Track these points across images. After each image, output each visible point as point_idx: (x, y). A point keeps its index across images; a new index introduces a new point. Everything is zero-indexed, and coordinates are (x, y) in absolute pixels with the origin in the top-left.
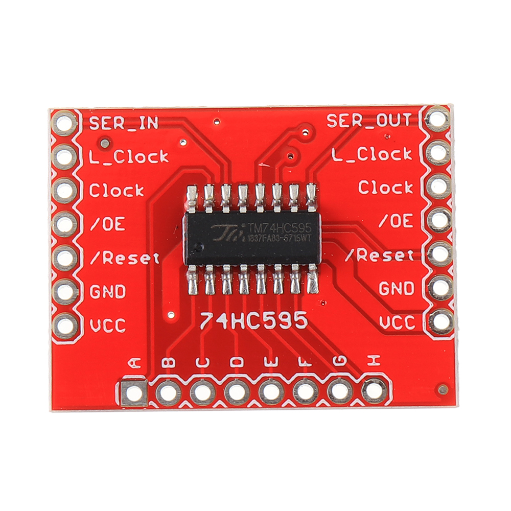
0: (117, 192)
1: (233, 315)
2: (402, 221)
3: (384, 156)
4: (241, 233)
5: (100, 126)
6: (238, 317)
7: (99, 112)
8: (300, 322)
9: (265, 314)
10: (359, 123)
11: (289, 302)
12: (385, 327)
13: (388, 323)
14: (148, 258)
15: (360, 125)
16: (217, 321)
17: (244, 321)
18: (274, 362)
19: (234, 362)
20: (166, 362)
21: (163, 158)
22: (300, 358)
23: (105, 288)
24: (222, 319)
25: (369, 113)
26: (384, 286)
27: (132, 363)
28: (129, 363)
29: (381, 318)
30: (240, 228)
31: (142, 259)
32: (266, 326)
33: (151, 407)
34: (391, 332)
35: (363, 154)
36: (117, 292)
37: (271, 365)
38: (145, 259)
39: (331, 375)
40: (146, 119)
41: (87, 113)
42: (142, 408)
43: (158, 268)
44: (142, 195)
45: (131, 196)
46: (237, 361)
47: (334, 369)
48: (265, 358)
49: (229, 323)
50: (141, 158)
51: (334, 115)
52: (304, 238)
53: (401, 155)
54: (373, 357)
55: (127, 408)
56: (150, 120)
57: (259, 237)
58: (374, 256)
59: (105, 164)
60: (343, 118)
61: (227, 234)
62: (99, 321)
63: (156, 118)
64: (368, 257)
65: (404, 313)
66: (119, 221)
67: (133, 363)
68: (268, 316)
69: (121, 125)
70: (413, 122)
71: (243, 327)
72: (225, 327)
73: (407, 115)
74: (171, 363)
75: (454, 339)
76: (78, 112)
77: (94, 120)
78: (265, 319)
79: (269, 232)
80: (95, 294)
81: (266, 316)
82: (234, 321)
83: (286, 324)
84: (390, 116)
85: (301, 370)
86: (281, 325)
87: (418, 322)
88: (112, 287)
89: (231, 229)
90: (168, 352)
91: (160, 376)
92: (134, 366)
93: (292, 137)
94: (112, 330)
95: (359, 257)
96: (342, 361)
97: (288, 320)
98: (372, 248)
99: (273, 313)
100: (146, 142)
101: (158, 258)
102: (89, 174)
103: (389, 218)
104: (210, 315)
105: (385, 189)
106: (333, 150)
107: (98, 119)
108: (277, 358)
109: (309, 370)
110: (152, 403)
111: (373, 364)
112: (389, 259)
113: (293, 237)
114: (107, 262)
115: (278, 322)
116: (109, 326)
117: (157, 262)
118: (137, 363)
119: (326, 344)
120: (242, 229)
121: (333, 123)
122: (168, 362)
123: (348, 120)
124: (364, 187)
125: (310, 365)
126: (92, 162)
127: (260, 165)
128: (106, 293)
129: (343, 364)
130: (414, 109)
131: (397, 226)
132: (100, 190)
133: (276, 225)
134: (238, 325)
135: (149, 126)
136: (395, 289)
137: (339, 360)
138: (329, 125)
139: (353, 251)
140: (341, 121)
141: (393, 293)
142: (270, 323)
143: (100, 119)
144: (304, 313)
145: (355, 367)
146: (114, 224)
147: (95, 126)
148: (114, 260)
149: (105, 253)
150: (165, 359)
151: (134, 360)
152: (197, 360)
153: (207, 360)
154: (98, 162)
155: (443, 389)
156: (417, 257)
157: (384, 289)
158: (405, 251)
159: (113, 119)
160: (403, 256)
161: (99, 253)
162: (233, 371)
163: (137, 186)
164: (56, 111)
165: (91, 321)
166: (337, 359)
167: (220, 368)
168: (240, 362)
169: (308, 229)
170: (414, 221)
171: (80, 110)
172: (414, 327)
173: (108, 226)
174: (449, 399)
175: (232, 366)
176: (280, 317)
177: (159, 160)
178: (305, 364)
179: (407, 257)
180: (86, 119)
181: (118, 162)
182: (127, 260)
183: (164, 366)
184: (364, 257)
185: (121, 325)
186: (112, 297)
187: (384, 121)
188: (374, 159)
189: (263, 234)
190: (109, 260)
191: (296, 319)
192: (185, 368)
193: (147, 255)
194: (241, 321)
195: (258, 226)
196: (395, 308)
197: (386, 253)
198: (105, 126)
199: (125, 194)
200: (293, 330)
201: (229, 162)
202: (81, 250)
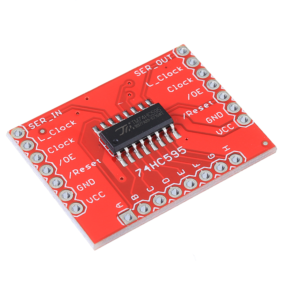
0: (61, 146)
1: (150, 164)
2: (197, 93)
3: (170, 74)
5: (36, 126)
6: (153, 164)
7: (32, 121)
8: (183, 151)
9: (164, 156)
11: (171, 147)
12: (221, 134)
13: (221, 131)
14: (95, 163)
15: (151, 69)
16: (145, 170)
17: (157, 164)
18: (183, 172)
20: (134, 198)
21: (73, 123)
22: (193, 164)
23: (83, 184)
24: (146, 168)
25: (152, 63)
27: (118, 206)
28: (117, 207)
29: (216, 131)
30: (128, 125)
32: (168, 161)
33: (141, 218)
34: (225, 135)
35: (160, 78)
36: (90, 182)
37: (182, 174)
38: (93, 164)
39: (212, 164)
41: (26, 125)
42: (137, 221)
43: (102, 165)
44: (74, 141)
45: (69, 144)
46: (165, 181)
47: (211, 161)
48: (178, 173)
49: (151, 168)
50: (63, 128)
51: (137, 71)
52: (160, 114)
53: (177, 70)
54: (225, 147)
55: (129, 224)
57: (140, 124)
58: (195, 111)
59: (48, 139)
61: (125, 130)
62: (91, 198)
63: (59, 111)
64: (193, 113)
65: (225, 125)
66: (71, 156)
67: (118, 205)
68: (166, 156)
69: (45, 121)
70: (173, 57)
71: (158, 166)
72: (150, 170)
73: (169, 56)
74: (136, 197)
75: (254, 123)
76: (22, 126)
78: (166, 158)
79: (142, 120)
80: (81, 189)
81: (165, 157)
82: (152, 166)
83: (177, 155)
84: (161, 59)
85: (197, 168)
86: (174, 157)
87: (234, 125)
88: (86, 182)
89: (125, 128)
90: (131, 193)
91: (135, 205)
92: (120, 207)
93: (125, 88)
94: (99, 198)
95: (189, 115)
96: (213, 156)
97: (176, 153)
98: (192, 110)
99: (167, 154)
100: (60, 121)
103: (190, 95)
104: (140, 170)
105: (180, 86)
106: (146, 83)
107: (32, 124)
108: (183, 170)
109: (200, 167)
110: (139, 217)
111: (227, 150)
112: (203, 109)
113: (155, 116)
114: (77, 174)
115: (172, 156)
117: (100, 162)
118: (120, 205)
119: (200, 153)
120: (130, 125)
121: (139, 74)
123: (144, 70)
124: (171, 89)
125: (200, 165)
126: (41, 141)
127: (119, 104)
128: (86, 186)
130: (170, 52)
131: (196, 96)
132: (53, 149)
133: (144, 116)
134: (155, 167)
135: (58, 115)
136: (214, 118)
138: (137, 76)
139: (184, 114)
140: (142, 71)
141: (214, 120)
142: (169, 159)
143: (34, 123)
144: (182, 147)
145: (220, 155)
146: (70, 158)
147: (33, 127)
148: (79, 172)
149: (73, 171)
150: (132, 197)
151: (118, 204)
152: (147, 189)
153: (152, 187)
154: (44, 140)
155: (265, 143)
156: (214, 102)
157: (209, 120)
158: (208, 103)
159: (39, 120)
160: (207, 105)
161: (70, 173)
162: (167, 185)
163: (69, 139)
164: (10, 131)
165: (87, 200)
166: (210, 156)
167: (160, 187)
168: (167, 180)
169: (159, 110)
170: (202, 90)
172: (233, 127)
173: (67, 160)
174: (271, 145)
175: (165, 183)
176: (172, 154)
177: (72, 125)
178: (197, 166)
179: (210, 105)
180: (27, 127)
181: (54, 135)
182: (86, 169)
183: (134, 200)
184: (191, 114)
185: (102, 194)
186: (89, 186)
187: (160, 63)
188: (166, 77)
189: (141, 122)
191: (180, 151)
192: (144, 195)
193: (93, 162)
194: (156, 164)
195: (136, 120)
196: (220, 125)
197: (199, 107)
198: (38, 125)
199: (66, 145)
200: (181, 156)
201: (104, 110)
202: (62, 176)
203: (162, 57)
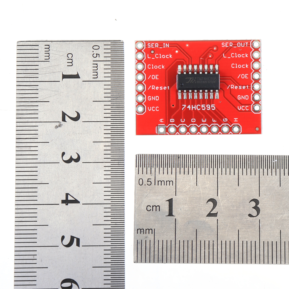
0: (156, 67)
1: (192, 106)
2: (245, 76)
3: (239, 56)
4: (195, 80)
5: (151, 46)
6: (194, 106)
7: (151, 42)
8: (213, 108)
9: (202, 105)
10: (232, 45)
11: (209, 102)
12: (239, 110)
13: (240, 108)
14: (166, 88)
16: (187, 107)
17: (196, 107)
18: (205, 120)
19: (192, 120)
20: (171, 120)
21: (170, 56)
22: (213, 119)
23: (152, 97)
24: (189, 107)
25: (235, 42)
26: (239, 97)
27: (161, 121)
28: (160, 120)
29: (238, 107)
30: (194, 79)
31: (164, 88)
32: (202, 109)
33: (167, 134)
34: (241, 111)
35: (233, 55)
36: (156, 98)
37: (204, 121)
38: (165, 88)
39: (223, 124)
40: (165, 44)
41: (147, 42)
42: (164, 134)
43: (169, 91)
44: (164, 68)
45: (161, 68)
46: (193, 120)
47: (223, 122)
48: (202, 119)
49: (191, 108)
50: (164, 57)
51: (224, 43)
52: (214, 82)
53: (245, 56)
54: (236, 119)
55: (159, 134)
56: (166, 44)
57: (200, 82)
58: (236, 87)
59: (152, 58)
60: (227, 44)
61: (191, 81)
62: (151, 108)
63: (168, 44)
65: (245, 105)
67: (161, 120)
69: (157, 46)
70: (249, 45)
71: (195, 109)
72: (190, 109)
73: (247, 43)
74: (173, 120)
75: (261, 113)
76: (144, 42)
77: (149, 45)
78: (202, 107)
80: (149, 99)
81: (203, 106)
82: (193, 107)
83: (208, 108)
84: (242, 43)
85: (213, 123)
86: (207, 109)
87: (249, 108)
88: (155, 97)
89: (192, 79)
90: (172, 117)
91: (170, 125)
92: (162, 121)
93: (211, 50)
94: (155, 110)
95: (231, 88)
96: (226, 120)
97: (209, 107)
98: (235, 85)
99: (205, 105)
100: (165, 51)
101: (169, 88)
102: (147, 61)
103: (241, 76)
104: (185, 106)
105: (240, 66)
106: (224, 54)
108: (206, 119)
109: (216, 123)
110: (167, 133)
111: (236, 121)
112: (241, 88)
113: (211, 82)
115: (206, 108)
116: (154, 109)
117: (169, 89)
118: (162, 120)
119: (221, 115)
121: (223, 46)
122: (172, 120)
123: (228, 45)
124: (233, 66)
125: (216, 121)
126: (148, 58)
127: (201, 59)
128: (153, 99)
129: (226, 121)
130: (249, 41)
131: (243, 78)
132: (151, 67)
133: (206, 78)
134: (194, 109)
135: (166, 47)
138: (222, 46)
139: (229, 86)
140: (226, 45)
141: (242, 99)
142: (204, 108)
143: (151, 44)
144: (214, 105)
145: (230, 122)
146: (156, 77)
147: (149, 46)
148: (155, 88)
149: (153, 86)
151: (161, 119)
152: (181, 120)
153: (184, 120)
154: (150, 58)
155: (257, 129)
156: (250, 88)
157: (239, 98)
158: (246, 86)
159: (155, 44)
160: (245, 87)
161: (151, 86)
162: (192, 123)
163: (162, 65)
164: (137, 42)
165: (148, 108)
167: (188, 122)
168: (194, 120)
169: (216, 79)
170: (249, 76)
173: (153, 78)
174: (259, 132)
175: (192, 121)
176: (207, 106)
178: (215, 121)
179: (246, 88)
180: (147, 44)
181: (157, 58)
182: (159, 88)
183: (171, 121)
184: (233, 88)
185: (157, 109)
186: (155, 100)
187: (240, 45)
188: (236, 57)
189: (202, 81)
190: (154, 88)
191: (212, 107)
192: (177, 122)
194: (195, 107)
195: (200, 78)
196: (242, 103)
197: (240, 86)
198: (153, 46)
199: (159, 68)
200: (211, 110)
201: (191, 58)
202: (145, 85)
203: (242, 42)
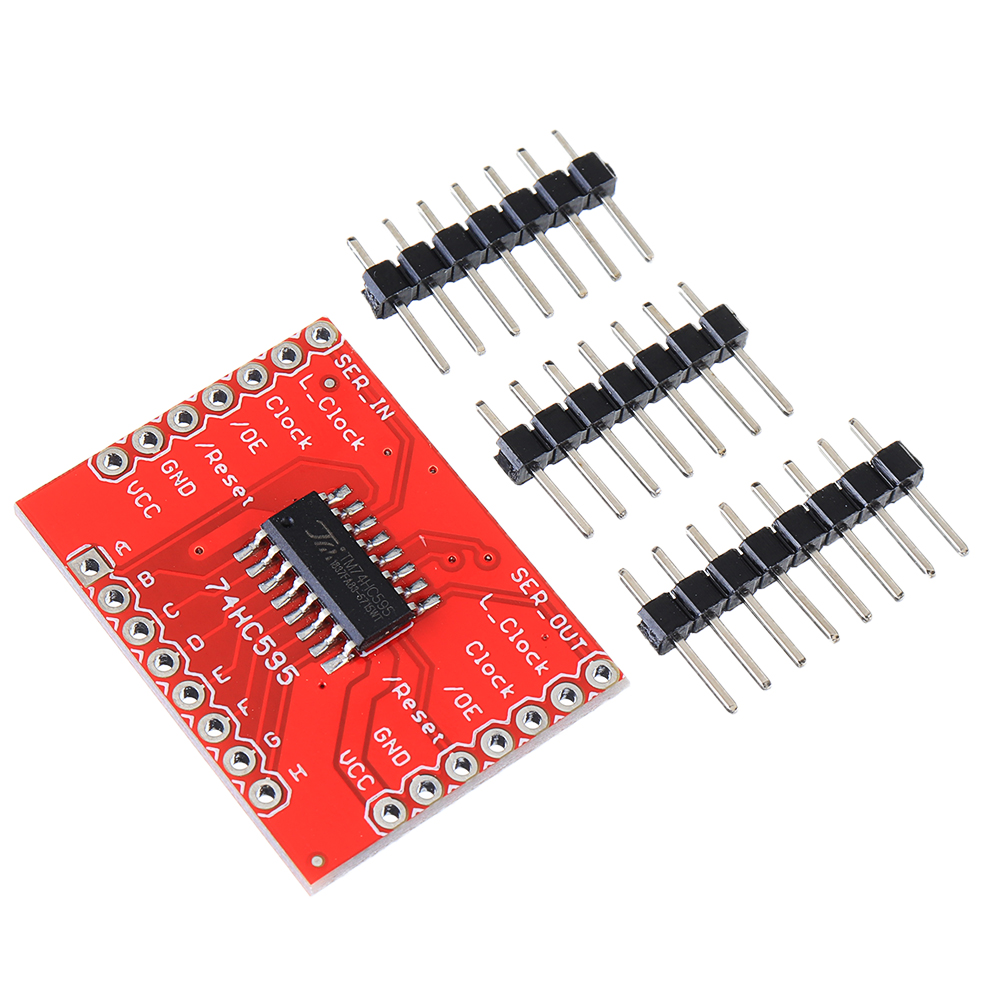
0: (288, 424)
1: (244, 608)
2: (469, 708)
3: (523, 646)
4: (333, 552)
5: (344, 369)
6: (244, 614)
7: (357, 359)
8: (284, 677)
9: (268, 638)
10: (538, 601)
11: (298, 653)
12: (342, 762)
13: (349, 762)
14: (242, 494)
15: (536, 604)
16: (226, 598)
17: (245, 623)
18: (222, 678)
19: (193, 640)
20: (148, 581)
21: (356, 443)
22: (246, 699)
23: (181, 473)
24: (231, 601)
25: (555, 605)
26: (385, 733)
27: (120, 545)
28: (118, 543)
29: (349, 751)
30: (337, 548)
31: (236, 489)
32: (256, 646)
33: (88, 592)
34: (341, 771)
35: (509, 626)
36: (185, 486)
37: (217, 676)
38: (239, 491)
39: (252, 741)
40: (383, 405)
41: (347, 349)
42: (80, 584)
43: (238, 509)
44: (303, 448)
45: (295, 439)
46: (197, 642)
47: (258, 738)
48: (220, 667)
49: (232, 610)
50: (340, 424)
51: (527, 574)
52: (374, 614)
53: (536, 663)
54: (301, 770)
55: (69, 569)
56: (386, 409)
57: (342, 571)
58: (409, 703)
59: (308, 396)
60: (531, 583)
61: (322, 540)
62: (141, 489)
63: (392, 413)
64: (403, 698)
65: (370, 770)
66: (260, 443)
67: (122, 546)
68: (267, 641)
69: (359, 386)
70: (581, 653)
71: (238, 626)
72: (225, 609)
73: (582, 642)
75: (381, 837)
76: (342, 341)
77: (345, 359)
78: (263, 641)
79: (355, 577)
80: (167, 468)
82: (238, 613)
83: (273, 664)
84: (570, 627)
85: (235, 710)
86: (267, 660)
87: (372, 790)
88: (187, 479)
89: (330, 540)
90: (158, 571)
91: (125, 579)
92: (118, 549)
93: (473, 550)
94: (141, 506)
95: (397, 690)
96: (274, 743)
97: (278, 664)
98: (414, 695)
99: (274, 645)
101: (249, 503)
102: (287, 387)
103: (461, 692)
104: (227, 587)
105: (488, 670)
106: (491, 595)
107: (350, 361)
108: (229, 678)
109: (240, 716)
110: (92, 591)
111: (294, 775)
112: (418, 720)
113: (367, 603)
114: (209, 459)
115: (269, 655)
116: (144, 501)
117: (244, 504)
118: (123, 550)
119: (280, 716)
120: (338, 550)
121: (517, 578)
122: (147, 579)
123: (532, 590)
124: (475, 649)
125: (246, 714)
126: (301, 382)
127: (421, 537)
128: (176, 478)
129: (271, 745)
130: (593, 645)
131: (459, 706)
132: (278, 407)
133: (367, 579)
134: (237, 619)
135: (379, 412)
136: (390, 746)
137: (273, 739)
138: (513, 575)
139: (399, 679)
140: (527, 584)
141: (384, 746)
142: (262, 648)
143: (351, 364)
144: (298, 674)
145: (276, 760)
146: (254, 442)
147: (340, 363)
148: (216, 463)
149: (217, 451)
150: (148, 574)
151: (125, 545)
152: (170, 604)
153: (178, 613)
154: (305, 388)
155: (317, 861)
156: (440, 746)
157: (382, 735)
158: (437, 731)
159: (360, 375)
160: (432, 731)
161: (212, 445)
162: (185, 645)
163: (309, 438)
164: (327, 319)
165: (136, 482)
166: (273, 736)
167: (177, 630)
168: (198, 645)
169: (386, 612)
170: (478, 720)
171: (345, 342)
172: (364, 789)
173: (247, 437)
174: (312, 875)
175: (189, 641)
176: (275, 654)
177: (352, 442)
178: (243, 709)
179: (431, 736)
180: (340, 352)
181: (320, 406)
182: (225, 476)
183: (140, 577)
184: (400, 694)
185: (152, 512)
186: (176, 484)
187: (559, 624)
188: (512, 639)
189: (349, 573)
190: (213, 459)
191: (284, 671)
192: (152, 598)
193: (244, 491)
194: (243, 620)
195: (353, 563)
196: (369, 759)
197: (422, 713)
198: (348, 373)
199: (292, 432)
200: (270, 675)
201: (400, 507)
202: (204, 428)
203: (577, 626)
